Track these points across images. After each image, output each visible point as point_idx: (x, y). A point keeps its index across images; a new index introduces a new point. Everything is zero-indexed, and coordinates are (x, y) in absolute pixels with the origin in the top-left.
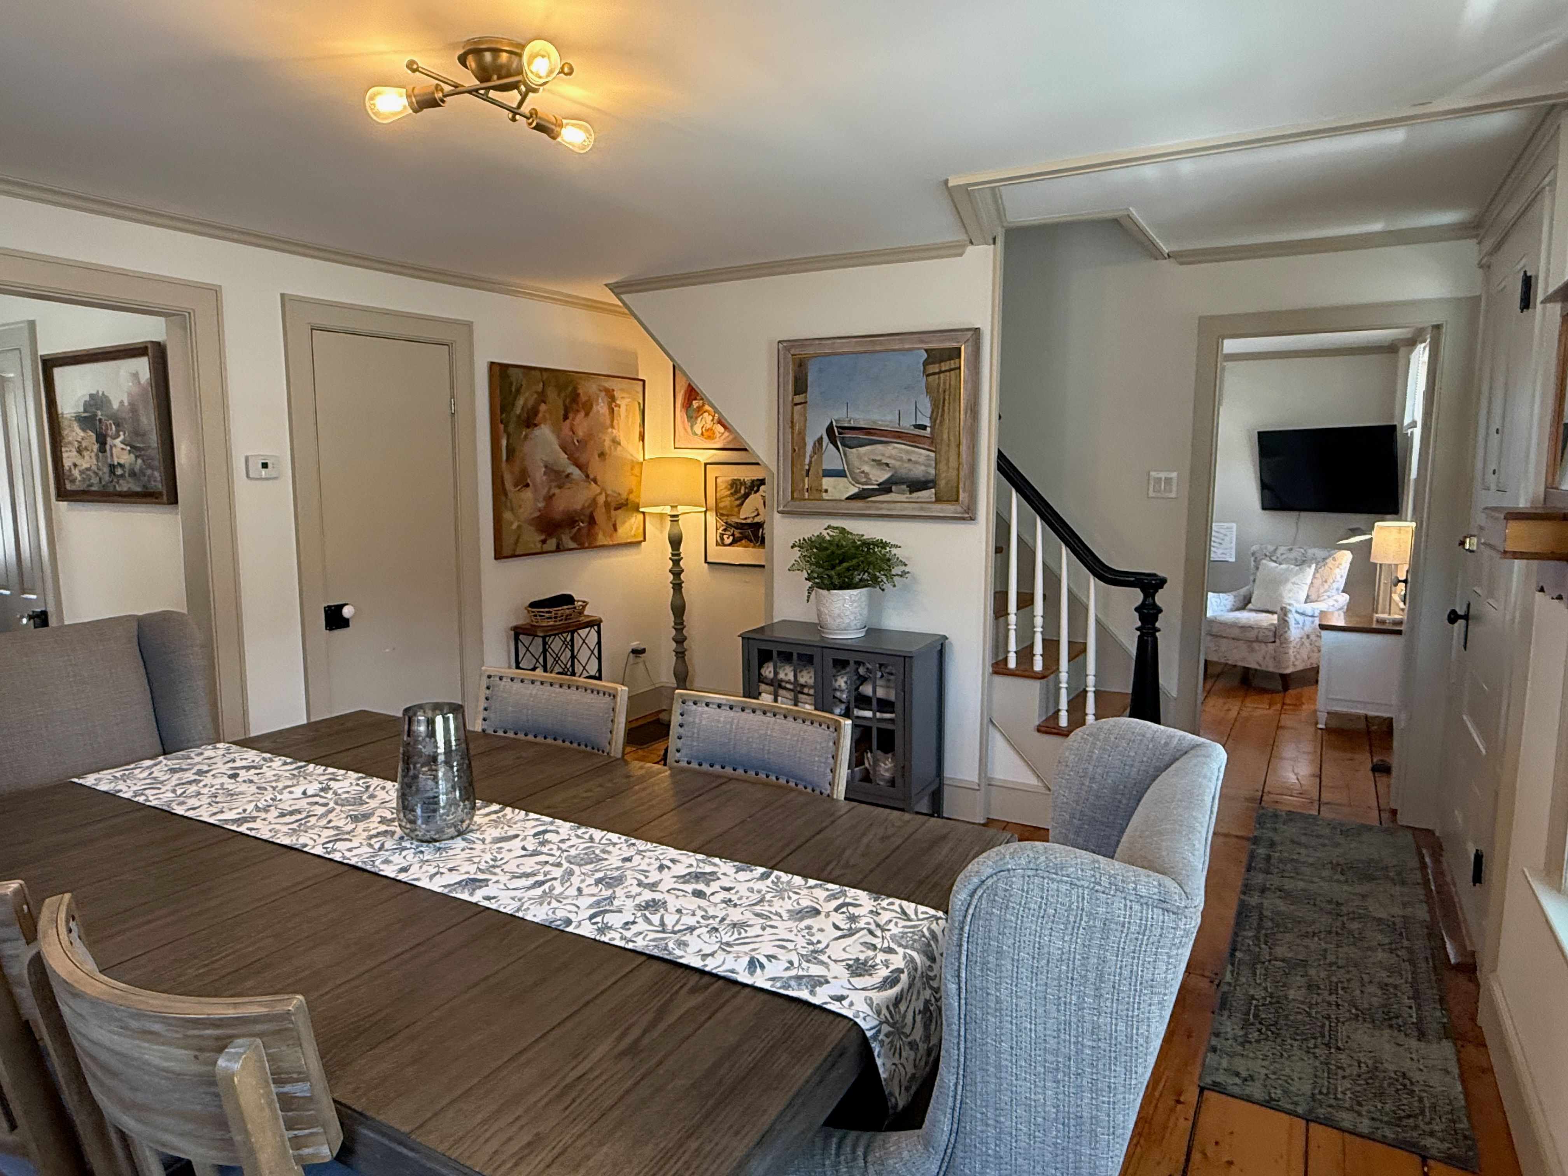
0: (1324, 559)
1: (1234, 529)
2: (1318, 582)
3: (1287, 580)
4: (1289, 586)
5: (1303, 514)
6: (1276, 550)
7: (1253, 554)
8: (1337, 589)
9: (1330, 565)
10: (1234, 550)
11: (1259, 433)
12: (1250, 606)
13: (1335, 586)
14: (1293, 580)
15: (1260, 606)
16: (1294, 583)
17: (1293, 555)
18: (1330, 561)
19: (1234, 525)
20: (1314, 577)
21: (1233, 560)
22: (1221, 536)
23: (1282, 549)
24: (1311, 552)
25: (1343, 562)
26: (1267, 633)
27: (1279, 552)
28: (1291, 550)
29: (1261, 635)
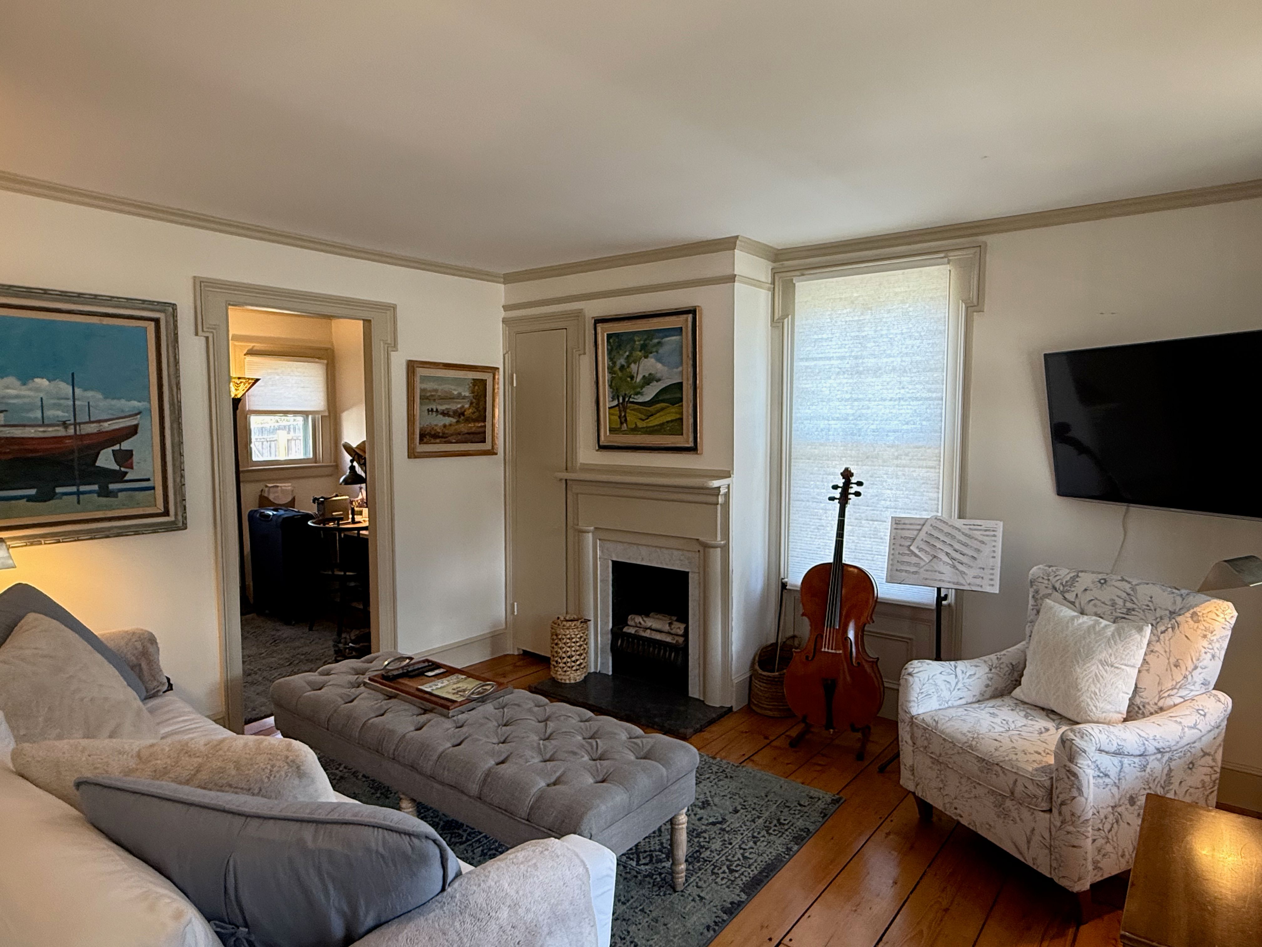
0: (1173, 614)
1: (1000, 534)
2: (1158, 663)
3: (1089, 654)
4: (1094, 668)
5: (1136, 511)
6: (1074, 579)
7: (1032, 583)
8: (1205, 684)
9: (1185, 628)
10: (997, 572)
11: (1045, 355)
12: (1017, 692)
13: (1198, 676)
14: (1104, 655)
15: (1033, 697)
16: (1104, 663)
17: (1107, 594)
18: (1185, 619)
19: (1001, 524)
20: (1150, 651)
21: (996, 590)
22: (976, 544)
23: (1086, 580)
24: (1144, 592)
25: (1217, 626)
26: (1032, 789)
27: (1079, 587)
28: (1103, 582)
29: (1019, 788)
